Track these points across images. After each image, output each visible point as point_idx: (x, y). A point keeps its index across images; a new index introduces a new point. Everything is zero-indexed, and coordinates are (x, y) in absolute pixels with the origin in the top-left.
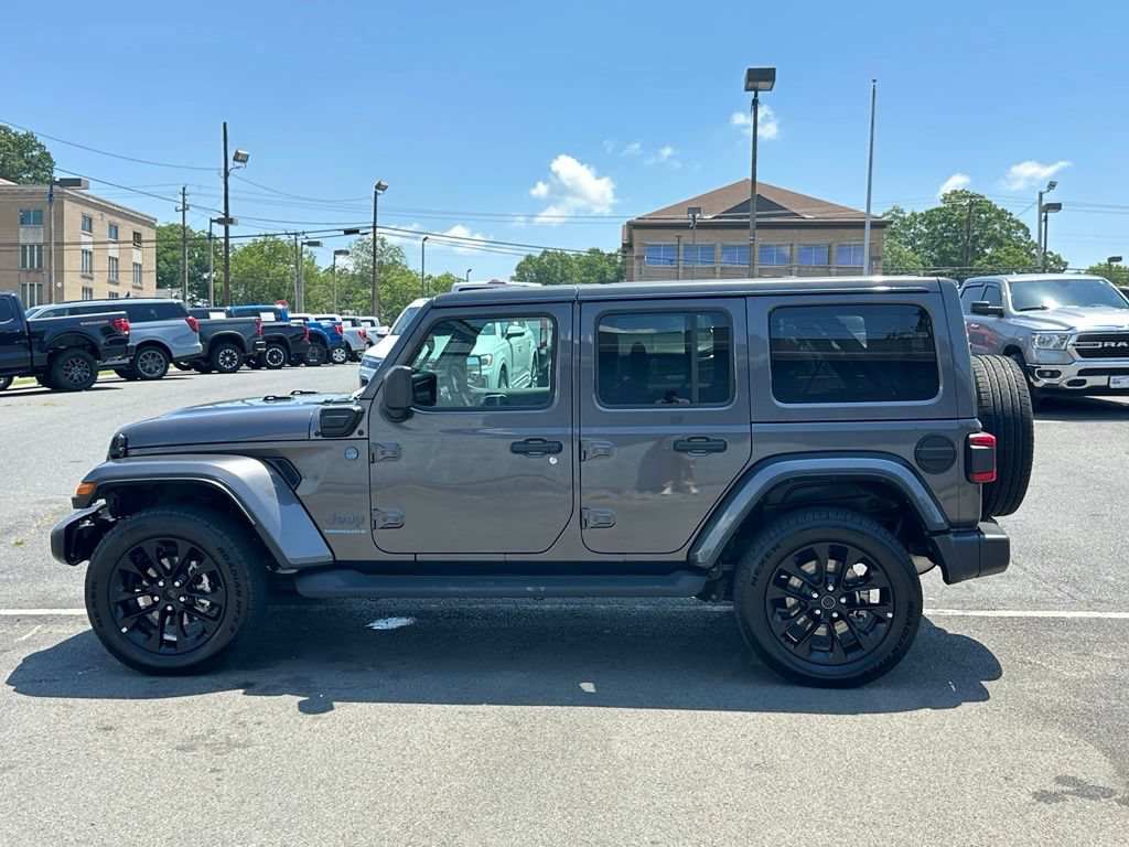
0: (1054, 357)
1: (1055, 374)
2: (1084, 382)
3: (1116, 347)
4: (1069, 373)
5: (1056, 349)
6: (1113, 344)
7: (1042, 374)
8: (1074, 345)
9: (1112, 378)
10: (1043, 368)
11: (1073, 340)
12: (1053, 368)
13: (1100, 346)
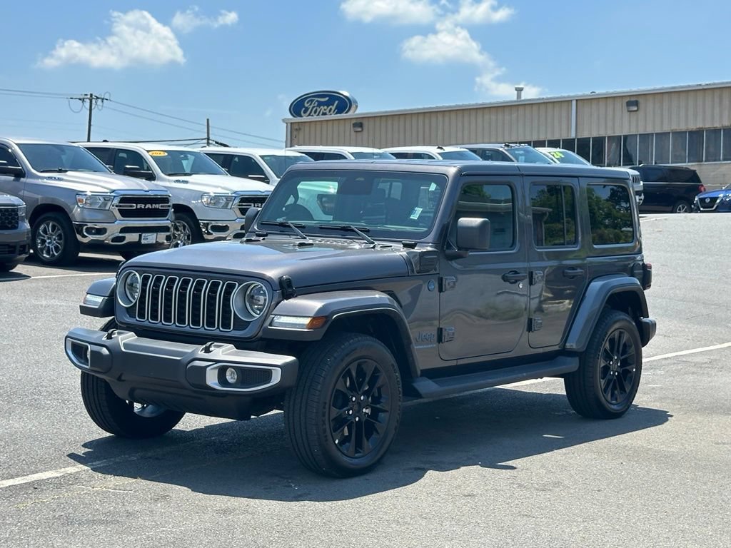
0: (100, 217)
1: (101, 231)
2: (124, 238)
3: (145, 209)
4: (113, 230)
5: (102, 209)
6: (143, 206)
7: (89, 231)
8: (117, 206)
9: (143, 235)
10: (90, 225)
11: (116, 201)
12: (99, 226)
13: (134, 208)
